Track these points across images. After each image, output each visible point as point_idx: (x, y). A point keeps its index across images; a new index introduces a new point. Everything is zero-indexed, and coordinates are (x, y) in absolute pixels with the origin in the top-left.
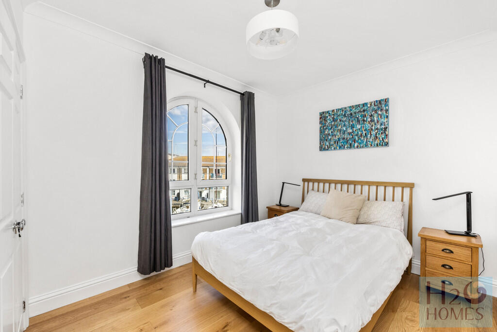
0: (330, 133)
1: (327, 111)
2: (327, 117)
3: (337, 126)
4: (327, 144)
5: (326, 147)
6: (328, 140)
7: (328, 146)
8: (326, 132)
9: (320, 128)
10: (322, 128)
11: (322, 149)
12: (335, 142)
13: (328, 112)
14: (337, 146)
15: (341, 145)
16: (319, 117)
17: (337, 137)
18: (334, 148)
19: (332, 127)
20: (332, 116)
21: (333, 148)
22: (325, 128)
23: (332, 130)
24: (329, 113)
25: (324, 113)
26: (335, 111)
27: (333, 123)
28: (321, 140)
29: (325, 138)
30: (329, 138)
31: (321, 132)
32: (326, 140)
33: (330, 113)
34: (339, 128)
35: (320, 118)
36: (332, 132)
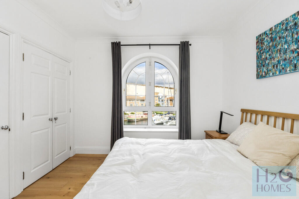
0: (268, 56)
1: (263, 32)
2: (264, 39)
3: (276, 46)
4: (265, 69)
5: (264, 74)
6: (265, 66)
7: (265, 72)
8: (263, 57)
9: (257, 54)
10: (259, 54)
11: (259, 76)
12: (274, 66)
13: (265, 33)
14: (276, 71)
15: (281, 68)
16: (255, 41)
17: (276, 59)
18: (273, 74)
19: (269, 50)
20: (270, 36)
21: (271, 74)
22: (262, 52)
23: (270, 53)
24: (267, 34)
25: (260, 35)
26: (274, 28)
27: (271, 44)
28: (258, 66)
29: (261, 64)
30: (267, 62)
31: (258, 58)
32: (264, 66)
33: (267, 32)
34: (279, 47)
35: (257, 43)
36: (269, 55)
